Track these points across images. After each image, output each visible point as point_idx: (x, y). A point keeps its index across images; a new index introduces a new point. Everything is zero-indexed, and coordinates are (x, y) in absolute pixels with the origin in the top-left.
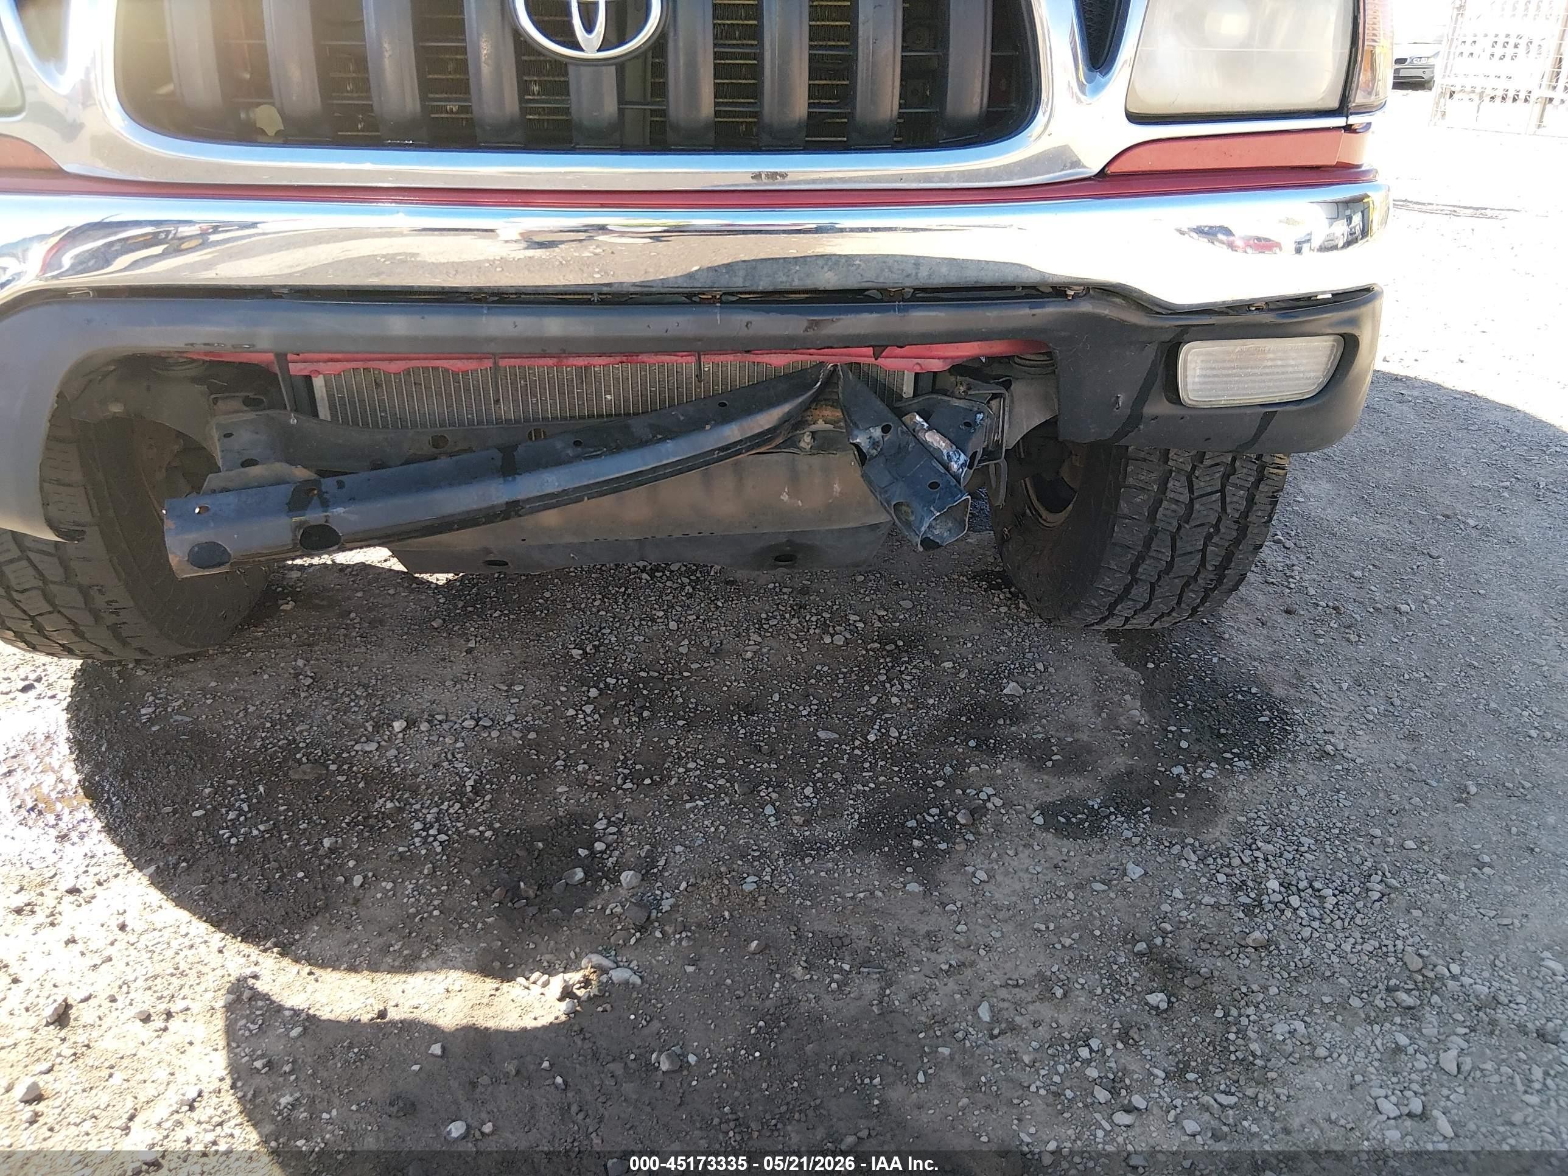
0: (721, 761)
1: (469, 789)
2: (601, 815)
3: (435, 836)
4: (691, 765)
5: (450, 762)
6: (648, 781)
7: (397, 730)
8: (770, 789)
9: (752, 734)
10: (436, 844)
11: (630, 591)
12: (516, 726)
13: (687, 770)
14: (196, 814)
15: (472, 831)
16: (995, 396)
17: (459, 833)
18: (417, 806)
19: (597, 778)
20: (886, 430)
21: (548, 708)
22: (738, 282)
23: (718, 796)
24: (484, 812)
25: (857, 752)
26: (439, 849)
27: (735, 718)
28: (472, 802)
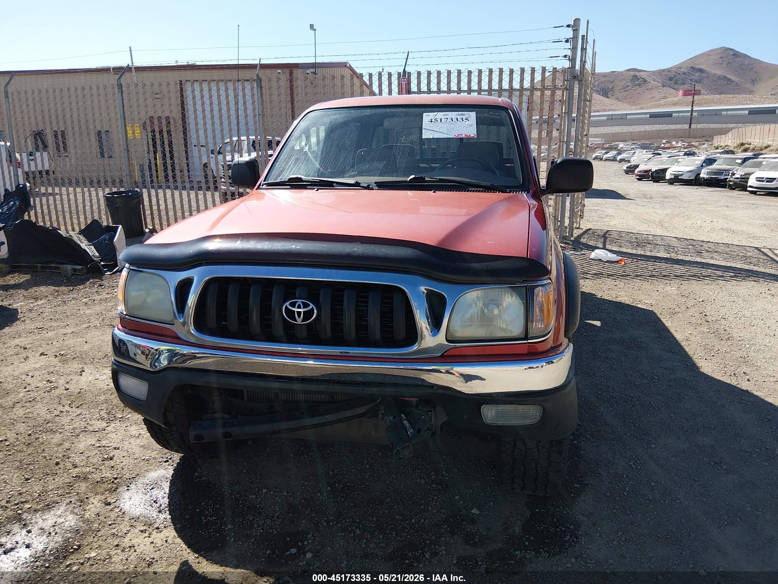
0: (358, 520)
1: (276, 516)
2: (311, 532)
3: (259, 530)
4: (347, 520)
5: (274, 506)
6: (331, 523)
7: (264, 492)
8: (369, 533)
9: (373, 512)
10: (259, 532)
11: (360, 451)
12: (299, 496)
13: (346, 522)
14: (198, 510)
15: (270, 530)
16: (429, 411)
17: (267, 530)
18: (258, 519)
19: (317, 519)
20: (394, 418)
21: (312, 492)
22: (336, 378)
23: (350, 533)
24: (277, 525)
25: (406, 525)
26: (259, 534)
27: (371, 506)
28: (275, 520)
